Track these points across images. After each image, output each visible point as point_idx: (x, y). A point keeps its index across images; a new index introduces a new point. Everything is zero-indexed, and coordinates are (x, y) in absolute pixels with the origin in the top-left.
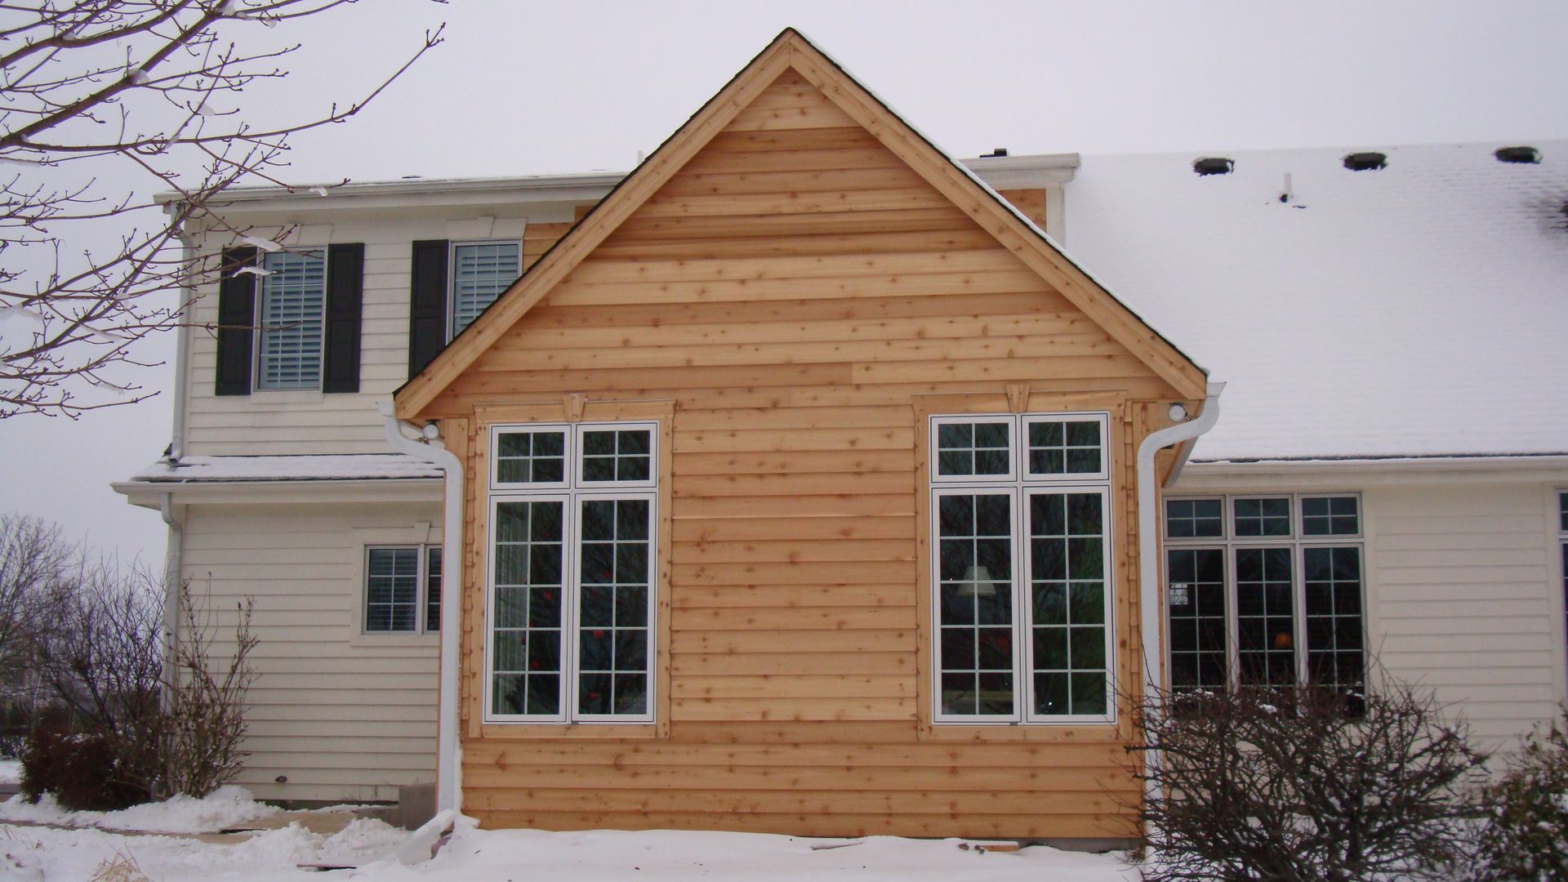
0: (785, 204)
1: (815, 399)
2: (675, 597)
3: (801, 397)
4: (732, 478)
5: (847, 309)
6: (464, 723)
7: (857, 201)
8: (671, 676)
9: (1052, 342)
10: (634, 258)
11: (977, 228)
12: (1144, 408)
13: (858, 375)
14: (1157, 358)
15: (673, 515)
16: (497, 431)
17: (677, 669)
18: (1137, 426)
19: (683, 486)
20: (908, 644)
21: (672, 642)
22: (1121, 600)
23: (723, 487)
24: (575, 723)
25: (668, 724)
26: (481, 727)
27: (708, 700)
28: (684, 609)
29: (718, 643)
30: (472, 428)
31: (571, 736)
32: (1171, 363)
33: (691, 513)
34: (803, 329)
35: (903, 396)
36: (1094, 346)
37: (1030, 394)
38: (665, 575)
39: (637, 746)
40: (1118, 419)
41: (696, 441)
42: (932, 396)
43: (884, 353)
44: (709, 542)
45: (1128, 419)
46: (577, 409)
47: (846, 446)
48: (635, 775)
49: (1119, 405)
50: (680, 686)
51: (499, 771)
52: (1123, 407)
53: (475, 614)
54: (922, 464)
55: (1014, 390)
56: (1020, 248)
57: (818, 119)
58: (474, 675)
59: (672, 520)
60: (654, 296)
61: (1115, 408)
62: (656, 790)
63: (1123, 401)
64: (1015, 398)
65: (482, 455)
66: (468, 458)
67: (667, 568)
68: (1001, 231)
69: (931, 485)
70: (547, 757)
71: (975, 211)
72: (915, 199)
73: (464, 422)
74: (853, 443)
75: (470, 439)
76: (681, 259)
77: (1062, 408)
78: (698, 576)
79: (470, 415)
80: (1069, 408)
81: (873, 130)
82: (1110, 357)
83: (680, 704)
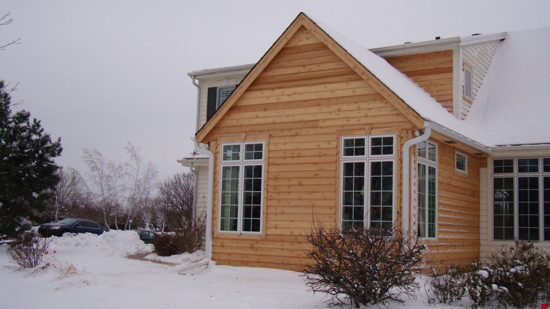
0: (302, 69)
1: (308, 132)
2: (269, 195)
3: (304, 132)
4: (284, 158)
5: (318, 102)
6: (213, 233)
7: (323, 67)
8: (267, 220)
9: (379, 110)
10: (260, 90)
11: (355, 73)
12: (407, 132)
13: (321, 124)
14: (410, 114)
15: (268, 170)
16: (223, 145)
17: (268, 218)
18: (405, 138)
19: (271, 161)
20: (332, 211)
21: (267, 209)
22: (398, 198)
23: (282, 161)
24: (241, 234)
25: (265, 235)
26: (217, 234)
27: (276, 228)
28: (271, 199)
29: (279, 210)
30: (217, 144)
31: (240, 238)
32: (414, 116)
33: (273, 169)
34: (306, 109)
35: (333, 130)
36: (392, 111)
37: (371, 128)
38: (266, 189)
39: (257, 241)
40: (399, 136)
41: (275, 147)
42: (343, 130)
43: (329, 116)
44: (278, 178)
45: (402, 136)
46: (243, 137)
47: (316, 147)
48: (257, 250)
49: (399, 131)
50: (269, 223)
51: (221, 248)
52: (400, 132)
53: (216, 200)
54: (338, 152)
55: (367, 127)
56: (368, 79)
57: (312, 41)
58: (216, 218)
59: (268, 172)
60: (265, 101)
61: (398, 132)
62: (262, 255)
63: (401, 130)
64: (367, 130)
65: (219, 152)
66: (216, 153)
67: (266, 186)
68: (362, 74)
69: (341, 159)
70: (234, 244)
71: (355, 68)
72: (339, 65)
73: (215, 142)
74: (319, 146)
75: (216, 147)
76: (272, 89)
77: (382, 133)
78: (275, 189)
79: (216, 140)
80: (384, 132)
81: (325, 43)
82: (397, 115)
83: (269, 229)
